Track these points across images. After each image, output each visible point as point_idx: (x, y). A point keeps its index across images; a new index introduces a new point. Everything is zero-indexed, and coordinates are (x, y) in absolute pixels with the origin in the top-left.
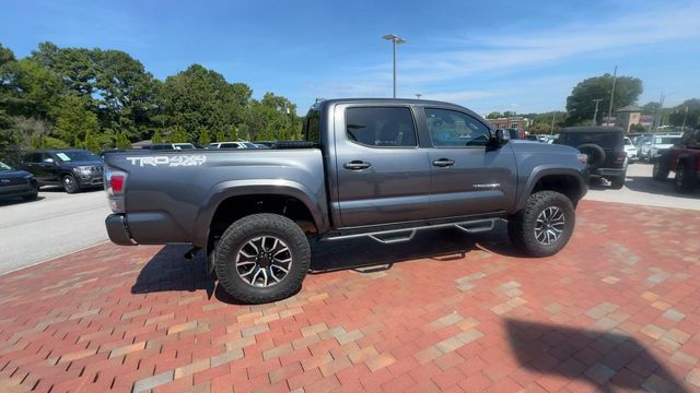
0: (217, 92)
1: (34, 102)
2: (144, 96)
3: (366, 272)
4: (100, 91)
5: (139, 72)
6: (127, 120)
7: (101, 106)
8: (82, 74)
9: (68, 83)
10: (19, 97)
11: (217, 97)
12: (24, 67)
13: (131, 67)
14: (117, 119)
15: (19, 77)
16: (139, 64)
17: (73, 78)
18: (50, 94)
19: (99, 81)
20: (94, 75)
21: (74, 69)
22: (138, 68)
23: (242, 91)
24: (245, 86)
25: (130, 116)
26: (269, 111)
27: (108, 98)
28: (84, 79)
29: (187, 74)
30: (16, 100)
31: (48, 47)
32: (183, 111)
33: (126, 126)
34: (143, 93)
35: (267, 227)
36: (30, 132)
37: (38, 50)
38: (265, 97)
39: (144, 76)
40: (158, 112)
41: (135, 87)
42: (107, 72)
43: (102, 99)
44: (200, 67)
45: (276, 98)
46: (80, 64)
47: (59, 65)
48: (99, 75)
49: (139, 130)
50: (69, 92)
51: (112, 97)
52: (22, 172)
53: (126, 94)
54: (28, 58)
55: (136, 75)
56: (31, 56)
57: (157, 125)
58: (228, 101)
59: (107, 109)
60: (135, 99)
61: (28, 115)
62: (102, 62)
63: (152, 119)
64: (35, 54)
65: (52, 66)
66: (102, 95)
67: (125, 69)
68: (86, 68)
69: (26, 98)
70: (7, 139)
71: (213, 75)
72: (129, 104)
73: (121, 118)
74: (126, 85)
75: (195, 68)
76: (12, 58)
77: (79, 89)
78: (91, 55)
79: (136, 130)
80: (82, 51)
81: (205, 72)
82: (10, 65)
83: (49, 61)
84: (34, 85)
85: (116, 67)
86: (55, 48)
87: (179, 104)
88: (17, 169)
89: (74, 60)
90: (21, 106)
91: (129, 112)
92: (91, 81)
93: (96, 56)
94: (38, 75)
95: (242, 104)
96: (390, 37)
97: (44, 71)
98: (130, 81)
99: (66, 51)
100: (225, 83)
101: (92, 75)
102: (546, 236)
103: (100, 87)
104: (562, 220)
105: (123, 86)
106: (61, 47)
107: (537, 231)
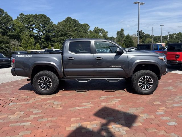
0: (76, 28)
1: (17, 34)
2: (50, 31)
3: (79, 91)
4: (36, 29)
5: (49, 21)
6: (44, 40)
7: (36, 35)
8: (31, 23)
9: (27, 27)
10: (13, 33)
11: (76, 30)
12: (15, 22)
13: (46, 20)
14: (40, 40)
15: (13, 26)
16: (49, 18)
17: (28, 25)
18: (21, 31)
19: (36, 26)
20: (35, 24)
21: (29, 22)
22: (48, 20)
23: (86, 27)
24: (87, 24)
25: (44, 38)
27: (38, 32)
28: (31, 25)
29: (65, 21)
30: (12, 34)
31: (22, 15)
32: (61, 36)
33: (43, 42)
34: (50, 29)
35: (45, 74)
36: (14, 45)
37: (19, 16)
38: (95, 29)
39: (50, 23)
40: (54, 36)
41: (47, 27)
42: (39, 22)
43: (36, 32)
44: (70, 18)
45: (99, 29)
46: (31, 20)
47: (24, 21)
48: (36, 24)
49: (48, 44)
50: (27, 30)
51: (40, 31)
52: (8, 58)
53: (44, 30)
54: (16, 19)
55: (48, 23)
56: (17, 18)
57: (54, 41)
58: (80, 32)
59: (38, 36)
60: (47, 32)
61: (15, 39)
62: (37, 19)
63: (52, 39)
64: (18, 17)
65: (22, 22)
66: (37, 31)
67: (44, 21)
68: (32, 21)
69: (15, 33)
70: (8, 47)
71: (75, 21)
72: (45, 33)
73: (42, 39)
74: (44, 27)
75: (68, 18)
76: (12, 20)
77: (30, 29)
78: (34, 16)
79: (46, 43)
80: (32, 15)
81: (72, 20)
82: (11, 22)
83: (22, 20)
84: (17, 29)
85: (41, 20)
86: (24, 15)
87: (60, 33)
88: (7, 57)
89: (29, 19)
90: (13, 35)
91: (44, 37)
92: (33, 26)
93: (35, 16)
94: (18, 25)
95: (85, 32)
96: (136, 3)
97: (20, 23)
98: (46, 25)
99: (27, 16)
100: (79, 24)
101: (34, 24)
102: (145, 87)
103: (36, 28)
104: (151, 81)
105: (43, 27)
106: (25, 14)
107: (140, 85)
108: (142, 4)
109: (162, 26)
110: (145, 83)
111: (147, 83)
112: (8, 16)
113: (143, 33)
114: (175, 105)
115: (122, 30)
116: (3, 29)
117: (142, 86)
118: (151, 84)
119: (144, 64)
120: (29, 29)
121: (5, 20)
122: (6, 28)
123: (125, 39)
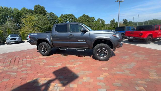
0: (87, 20)
8: (66, 19)
11: (87, 21)
12: (59, 19)
16: (74, 16)
23: (93, 19)
24: (94, 18)
26: (98, 23)
28: (66, 20)
29: (82, 16)
31: (62, 15)
34: (74, 21)
38: (98, 20)
39: (75, 18)
42: (69, 18)
45: (100, 20)
46: (66, 17)
48: (68, 19)
55: (73, 18)
56: (60, 17)
58: (89, 21)
71: (87, 16)
75: (84, 15)
76: (57, 18)
81: (86, 16)
83: (62, 17)
85: (71, 17)
89: (65, 17)
93: (68, 15)
94: (60, 20)
95: (93, 22)
96: (118, 1)
97: (61, 19)
98: (72, 19)
99: (64, 15)
100: (89, 17)
101: (67, 19)
102: (101, 55)
103: (68, 21)
104: (106, 52)
105: (71, 20)
106: (63, 15)
107: (98, 54)
108: (122, 1)
109: (138, 15)
110: (102, 53)
111: (103, 53)
112: (56, 16)
113: (127, 20)
114: (118, 72)
115: (114, 20)
116: (54, 22)
117: (100, 55)
118: (106, 54)
119: (104, 40)
120: (65, 21)
121: (54, 18)
122: (55, 21)
123: (115, 24)
